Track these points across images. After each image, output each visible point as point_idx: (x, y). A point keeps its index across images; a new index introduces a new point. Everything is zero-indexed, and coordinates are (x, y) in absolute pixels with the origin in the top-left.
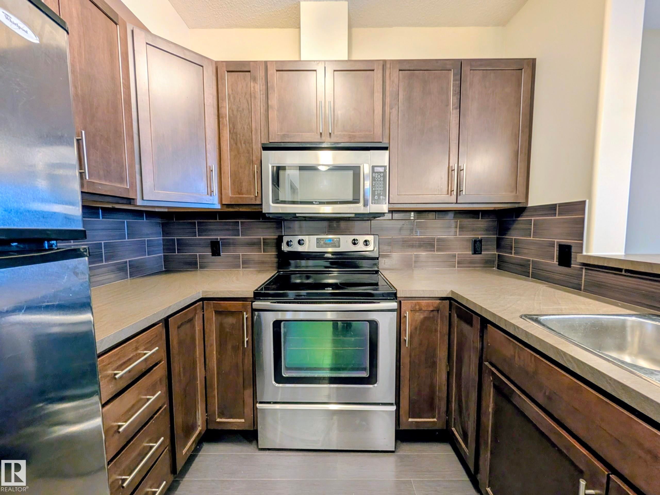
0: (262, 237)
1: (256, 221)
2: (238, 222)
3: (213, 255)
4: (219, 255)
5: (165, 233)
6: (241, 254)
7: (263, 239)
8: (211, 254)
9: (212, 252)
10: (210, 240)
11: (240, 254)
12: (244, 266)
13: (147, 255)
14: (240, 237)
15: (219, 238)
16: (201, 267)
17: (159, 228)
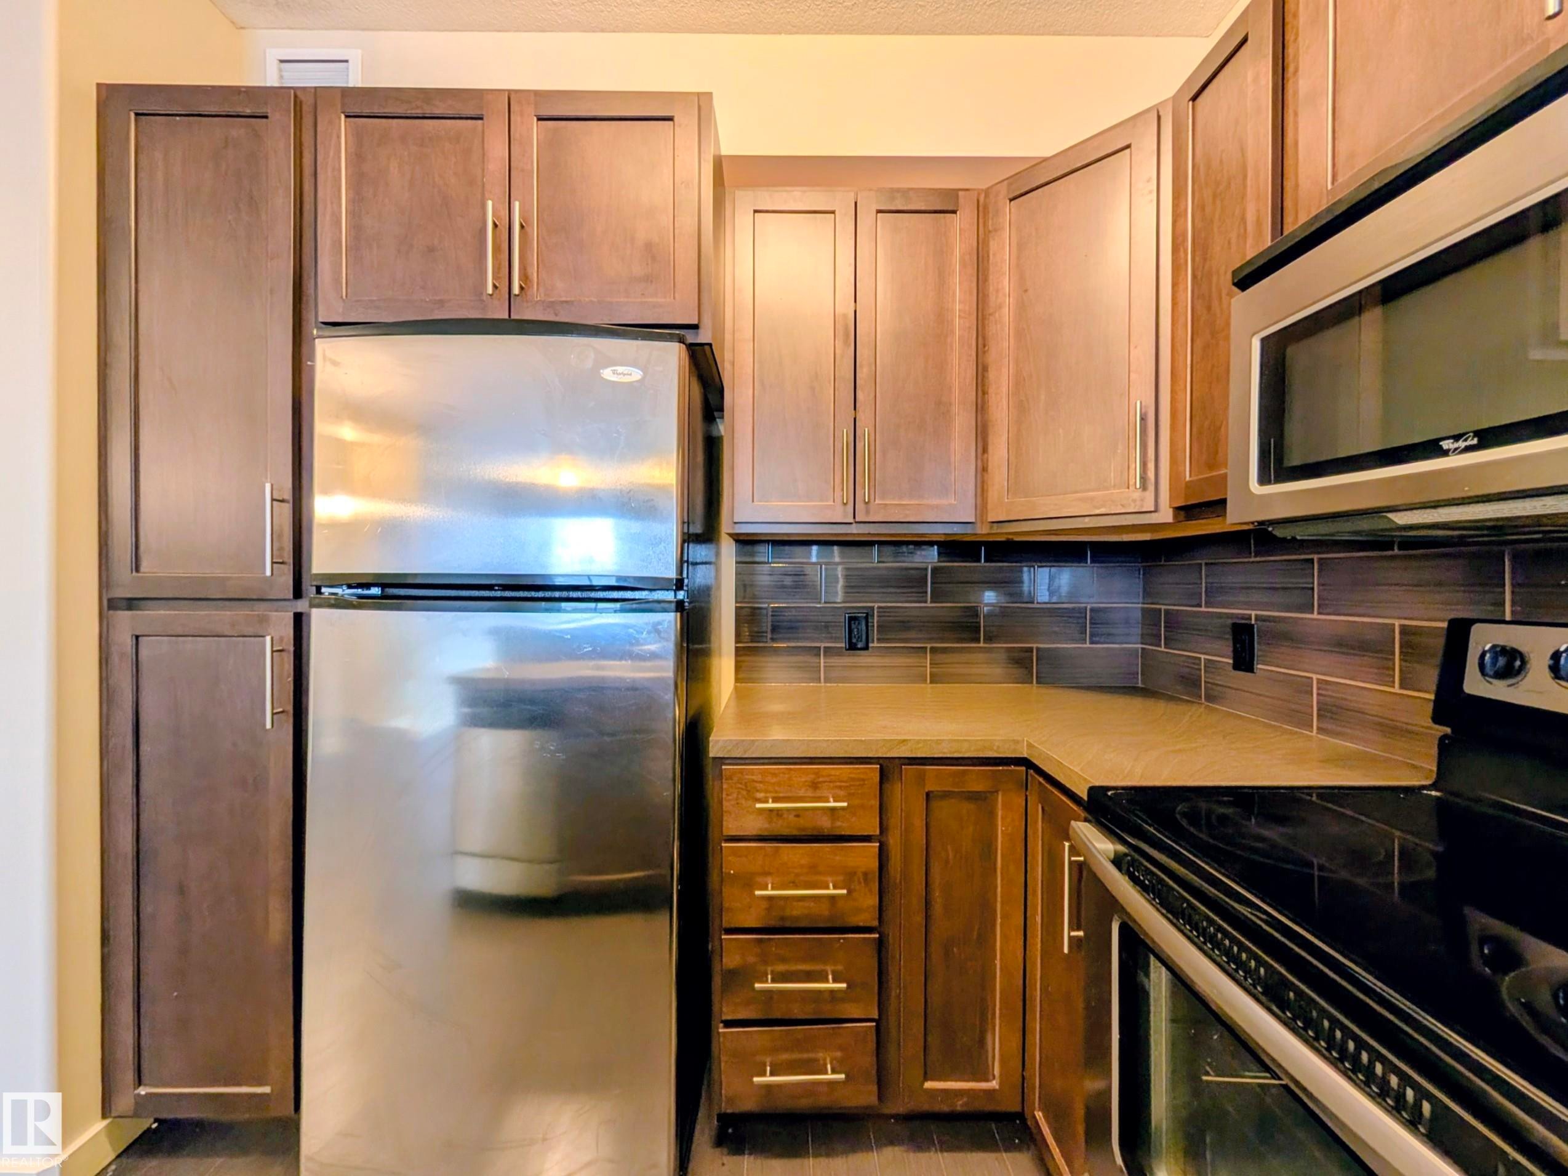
0: (1397, 623)
1: (1377, 557)
2: (1312, 561)
3: (1237, 666)
4: (1250, 668)
5: (1147, 593)
6: (1315, 677)
7: (1404, 630)
8: (1231, 661)
9: (1235, 658)
10: (1232, 618)
11: (1311, 678)
12: (1324, 726)
13: (1088, 642)
14: (1315, 616)
15: (1253, 613)
16: (1210, 698)
17: (1137, 580)
